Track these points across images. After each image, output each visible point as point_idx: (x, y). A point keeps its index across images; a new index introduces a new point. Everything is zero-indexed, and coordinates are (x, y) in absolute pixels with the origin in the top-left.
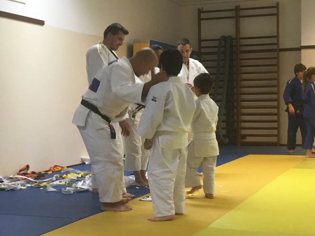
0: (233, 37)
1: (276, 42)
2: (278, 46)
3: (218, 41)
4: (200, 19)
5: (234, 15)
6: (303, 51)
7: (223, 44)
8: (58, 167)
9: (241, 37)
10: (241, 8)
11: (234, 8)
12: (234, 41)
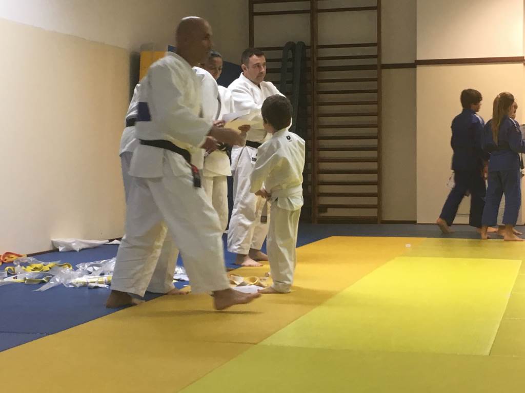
0: (306, 45)
1: (376, 54)
2: (380, 61)
3: (282, 51)
4: (252, 14)
5: (309, 9)
6: (420, 69)
7: (290, 56)
8: (11, 256)
9: (319, 44)
12: (308, 51)
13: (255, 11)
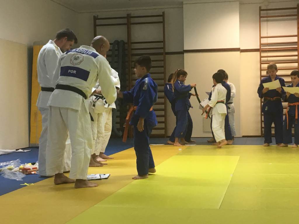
0: (125, 42)
1: (163, 47)
2: (164, 50)
3: (112, 45)
4: (95, 26)
5: (126, 23)
6: (186, 55)
7: (116, 48)
9: (132, 41)
10: (132, 16)
11: (126, 16)
12: (126, 45)
13: (97, 24)
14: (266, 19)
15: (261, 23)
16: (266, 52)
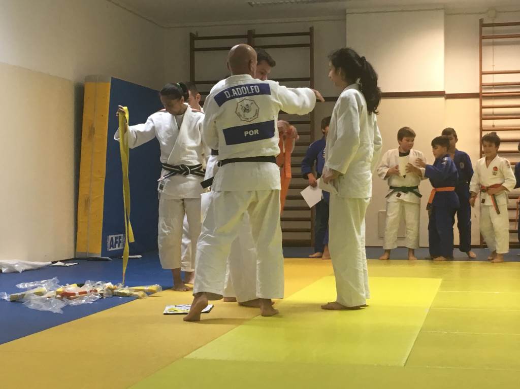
4: (193, 50)
10: (255, 33)
11: (247, 34)
13: (196, 47)
14: (491, 40)
15: (483, 47)
16: (492, 99)
